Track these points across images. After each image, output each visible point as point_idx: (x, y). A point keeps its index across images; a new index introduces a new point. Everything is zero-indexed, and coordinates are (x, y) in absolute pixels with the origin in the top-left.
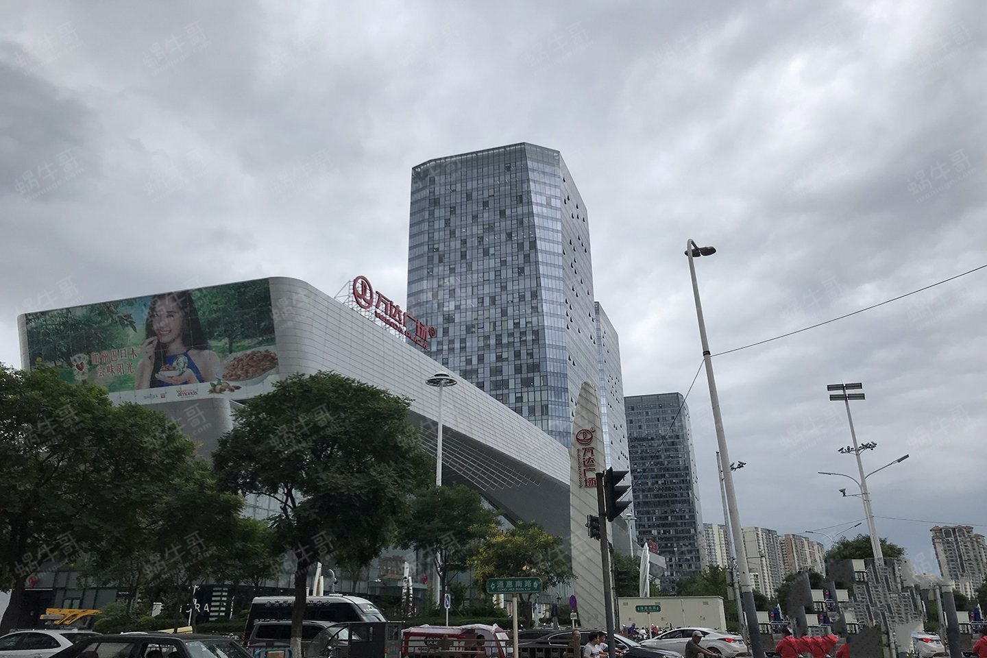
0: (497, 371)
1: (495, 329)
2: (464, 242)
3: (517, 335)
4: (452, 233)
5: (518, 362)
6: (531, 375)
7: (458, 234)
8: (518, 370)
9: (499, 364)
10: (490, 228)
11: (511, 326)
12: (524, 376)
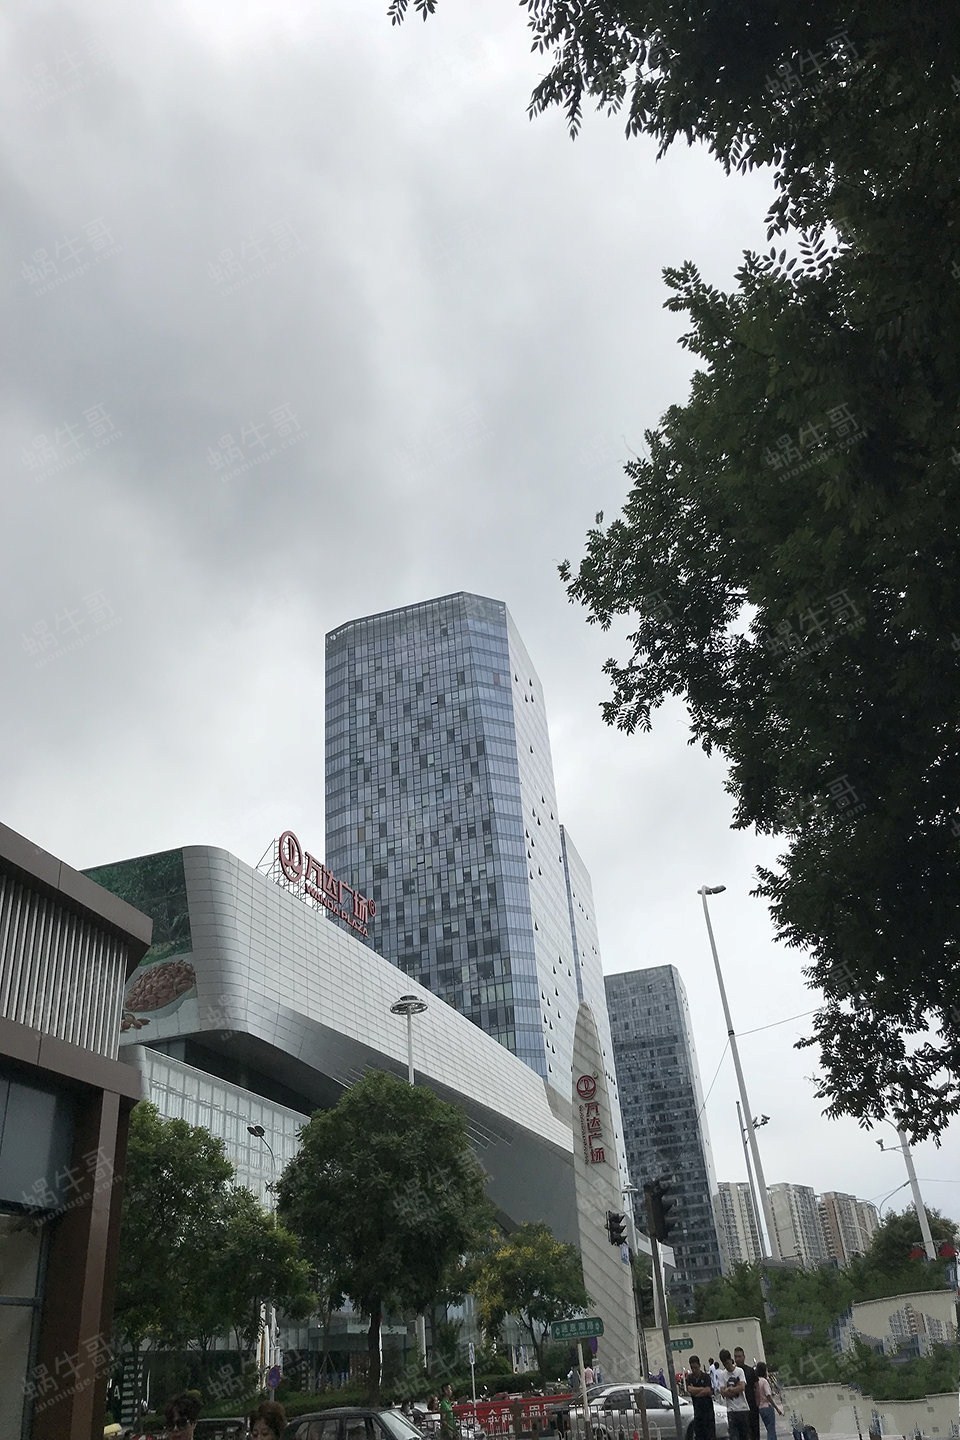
0: (445, 955)
2: (395, 748)
3: (468, 892)
4: (380, 734)
5: (472, 938)
6: (489, 958)
7: (387, 736)
8: (472, 951)
9: (448, 943)
12: (481, 960)
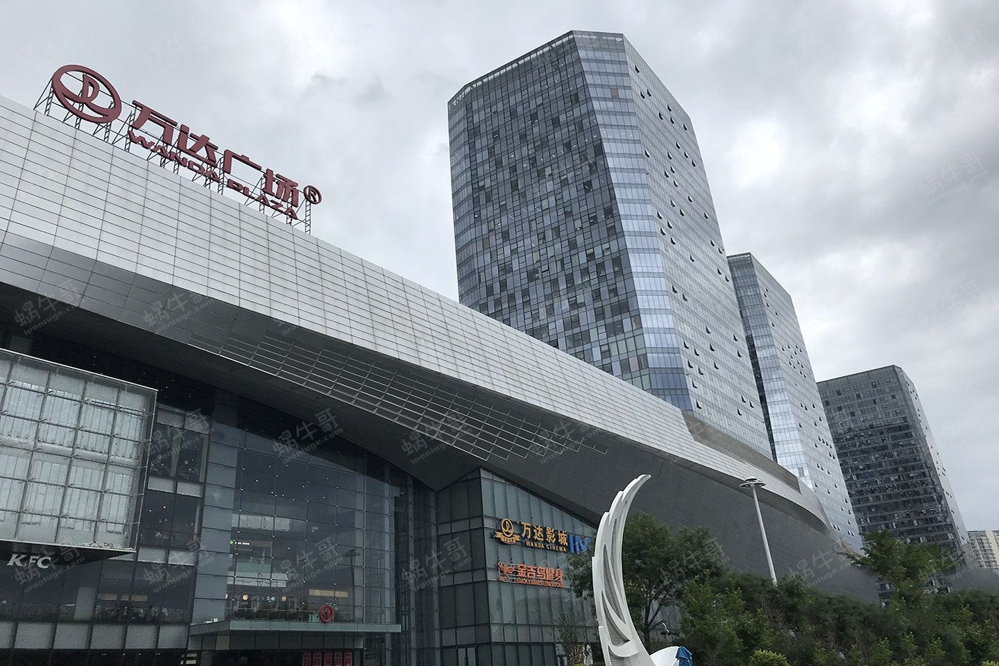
0: (573, 323)
1: (563, 268)
2: (513, 169)
3: (593, 268)
4: (498, 163)
5: (598, 304)
6: (617, 318)
7: (505, 162)
8: (600, 315)
9: (575, 312)
10: (544, 144)
11: (583, 258)
12: (609, 321)
